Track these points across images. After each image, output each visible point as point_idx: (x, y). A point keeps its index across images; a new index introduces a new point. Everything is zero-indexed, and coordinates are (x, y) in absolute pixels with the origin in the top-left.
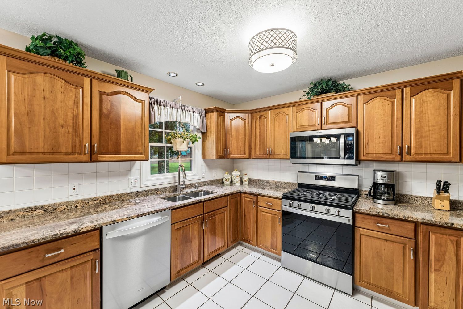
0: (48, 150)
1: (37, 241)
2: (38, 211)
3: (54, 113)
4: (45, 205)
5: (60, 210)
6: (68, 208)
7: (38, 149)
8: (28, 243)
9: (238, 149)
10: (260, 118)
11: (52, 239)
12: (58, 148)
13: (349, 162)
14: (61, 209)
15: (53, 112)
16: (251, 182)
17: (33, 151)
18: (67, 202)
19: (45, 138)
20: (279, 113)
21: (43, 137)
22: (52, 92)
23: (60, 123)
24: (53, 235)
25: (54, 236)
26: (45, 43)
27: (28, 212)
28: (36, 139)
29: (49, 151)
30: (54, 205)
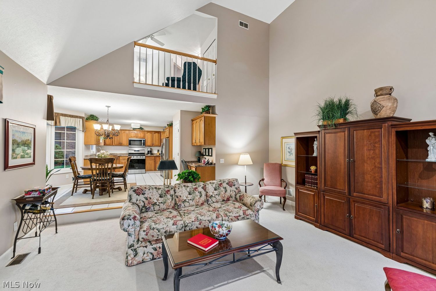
13: (144, 146)
20: (124, 132)
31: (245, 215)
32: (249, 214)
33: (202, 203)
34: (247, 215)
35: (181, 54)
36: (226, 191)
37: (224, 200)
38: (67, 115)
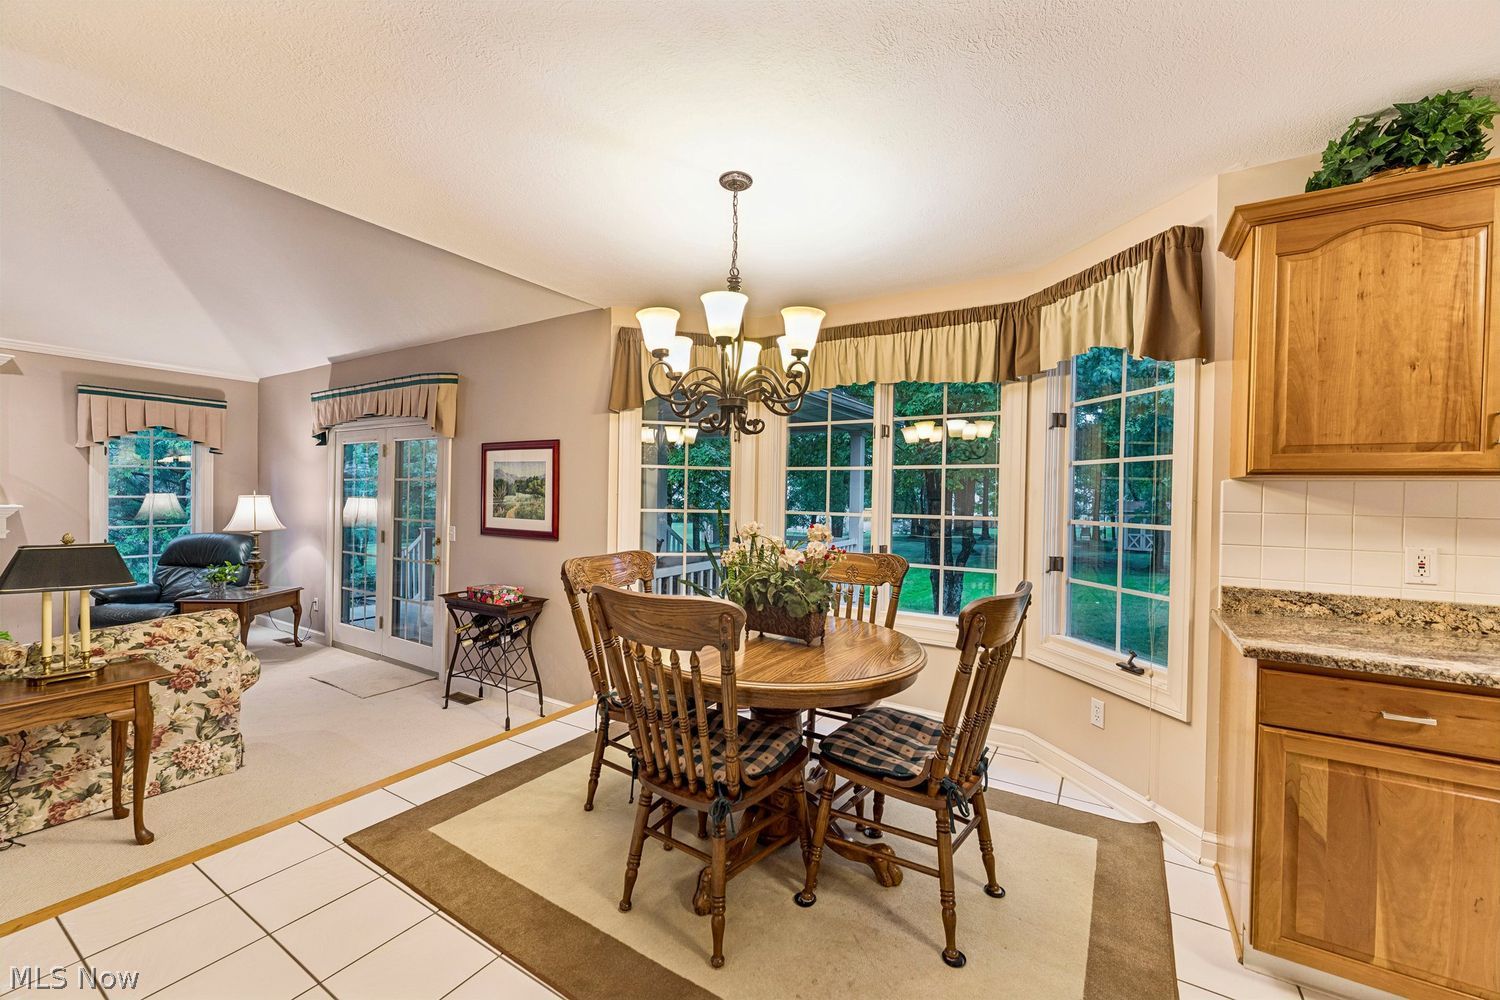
0: (1367, 436)
1: (1362, 666)
2: (1315, 606)
3: (1389, 331)
4: (1333, 595)
5: (1375, 619)
6: (1401, 621)
7: (1340, 435)
8: (1340, 664)
11: (1401, 675)
12: (1398, 430)
14: (1380, 617)
15: (1385, 327)
17: (1328, 441)
18: (1399, 600)
19: (1360, 403)
21: (1355, 403)
22: (1383, 272)
23: (1406, 357)
24: (1405, 667)
25: (1408, 671)
26: (1365, 144)
27: (1291, 602)
28: (1338, 411)
29: (1370, 441)
30: (1358, 600)
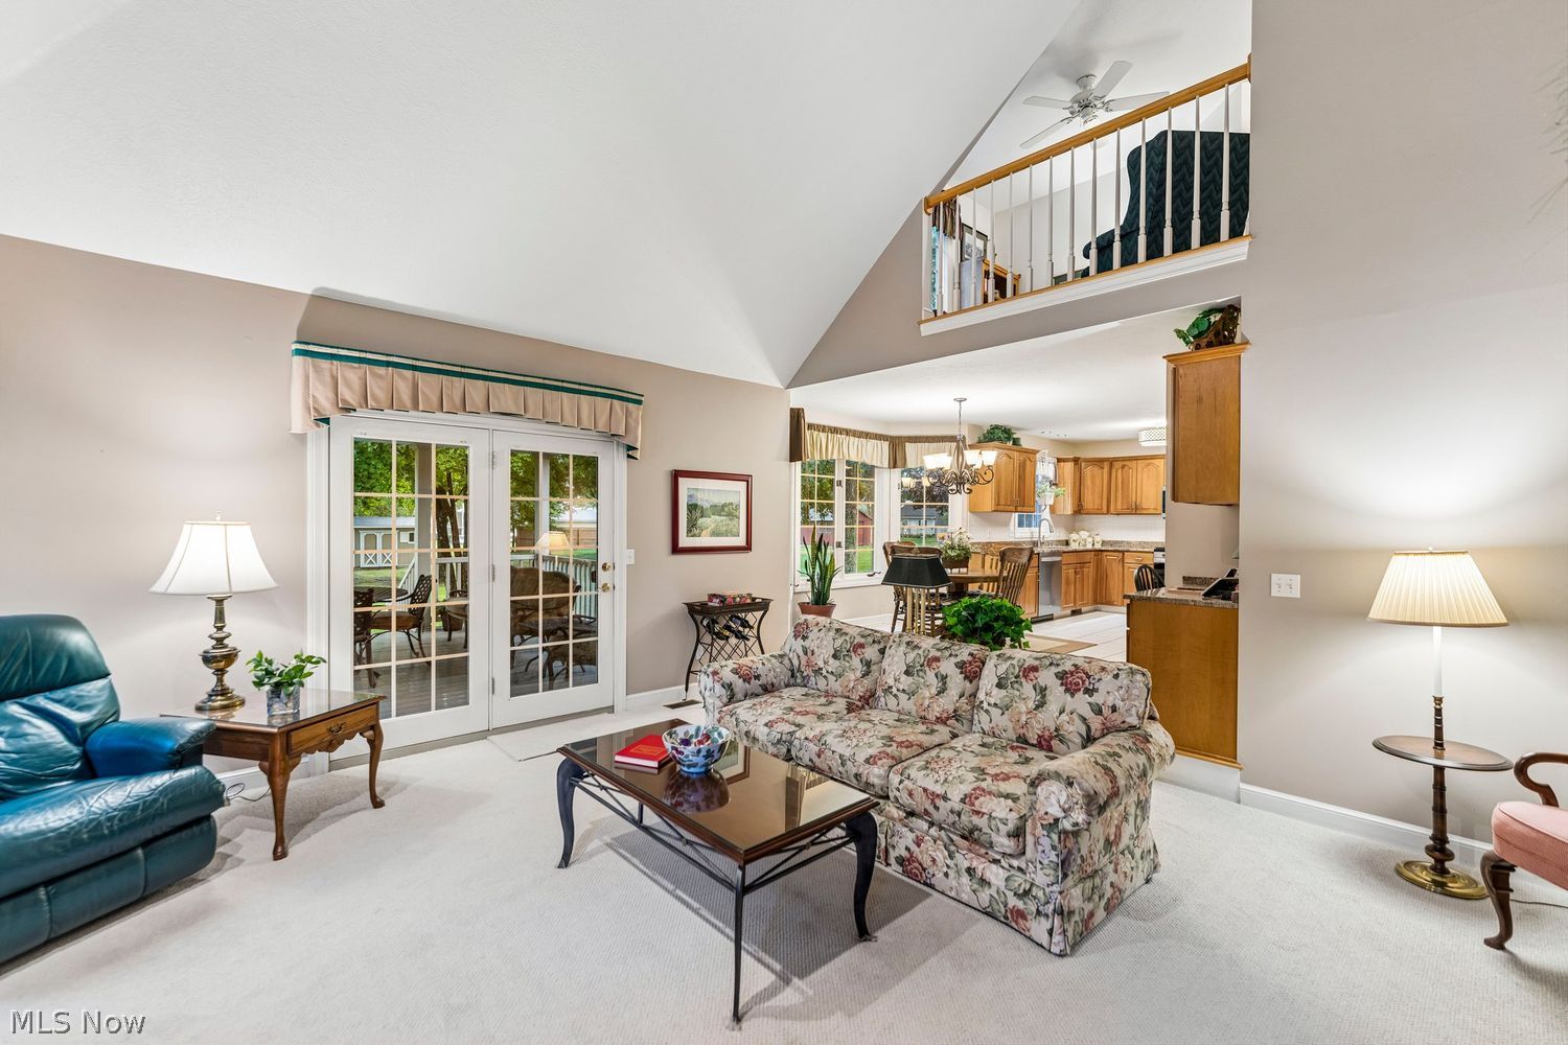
9: (1094, 503)
10: (1123, 467)
16: (1104, 543)
20: (1149, 465)
31: (967, 808)
32: (983, 810)
33: (938, 715)
34: (978, 813)
35: (1067, 147)
36: (1040, 705)
37: (1023, 740)
38: (927, 437)
